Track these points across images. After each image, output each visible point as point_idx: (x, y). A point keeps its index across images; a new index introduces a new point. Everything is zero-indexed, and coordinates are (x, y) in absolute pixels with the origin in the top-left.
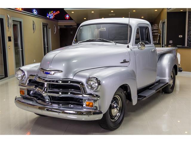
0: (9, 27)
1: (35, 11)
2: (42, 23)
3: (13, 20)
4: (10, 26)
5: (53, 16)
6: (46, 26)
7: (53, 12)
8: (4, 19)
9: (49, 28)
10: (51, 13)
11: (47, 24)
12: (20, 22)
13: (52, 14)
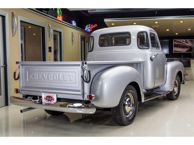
0: (50, 37)
1: (74, 23)
2: (81, 35)
3: (54, 30)
4: (51, 35)
5: (90, 30)
6: (83, 39)
7: (90, 26)
8: (45, 28)
9: (87, 42)
10: (88, 26)
11: (85, 37)
12: (60, 33)
13: (90, 27)
